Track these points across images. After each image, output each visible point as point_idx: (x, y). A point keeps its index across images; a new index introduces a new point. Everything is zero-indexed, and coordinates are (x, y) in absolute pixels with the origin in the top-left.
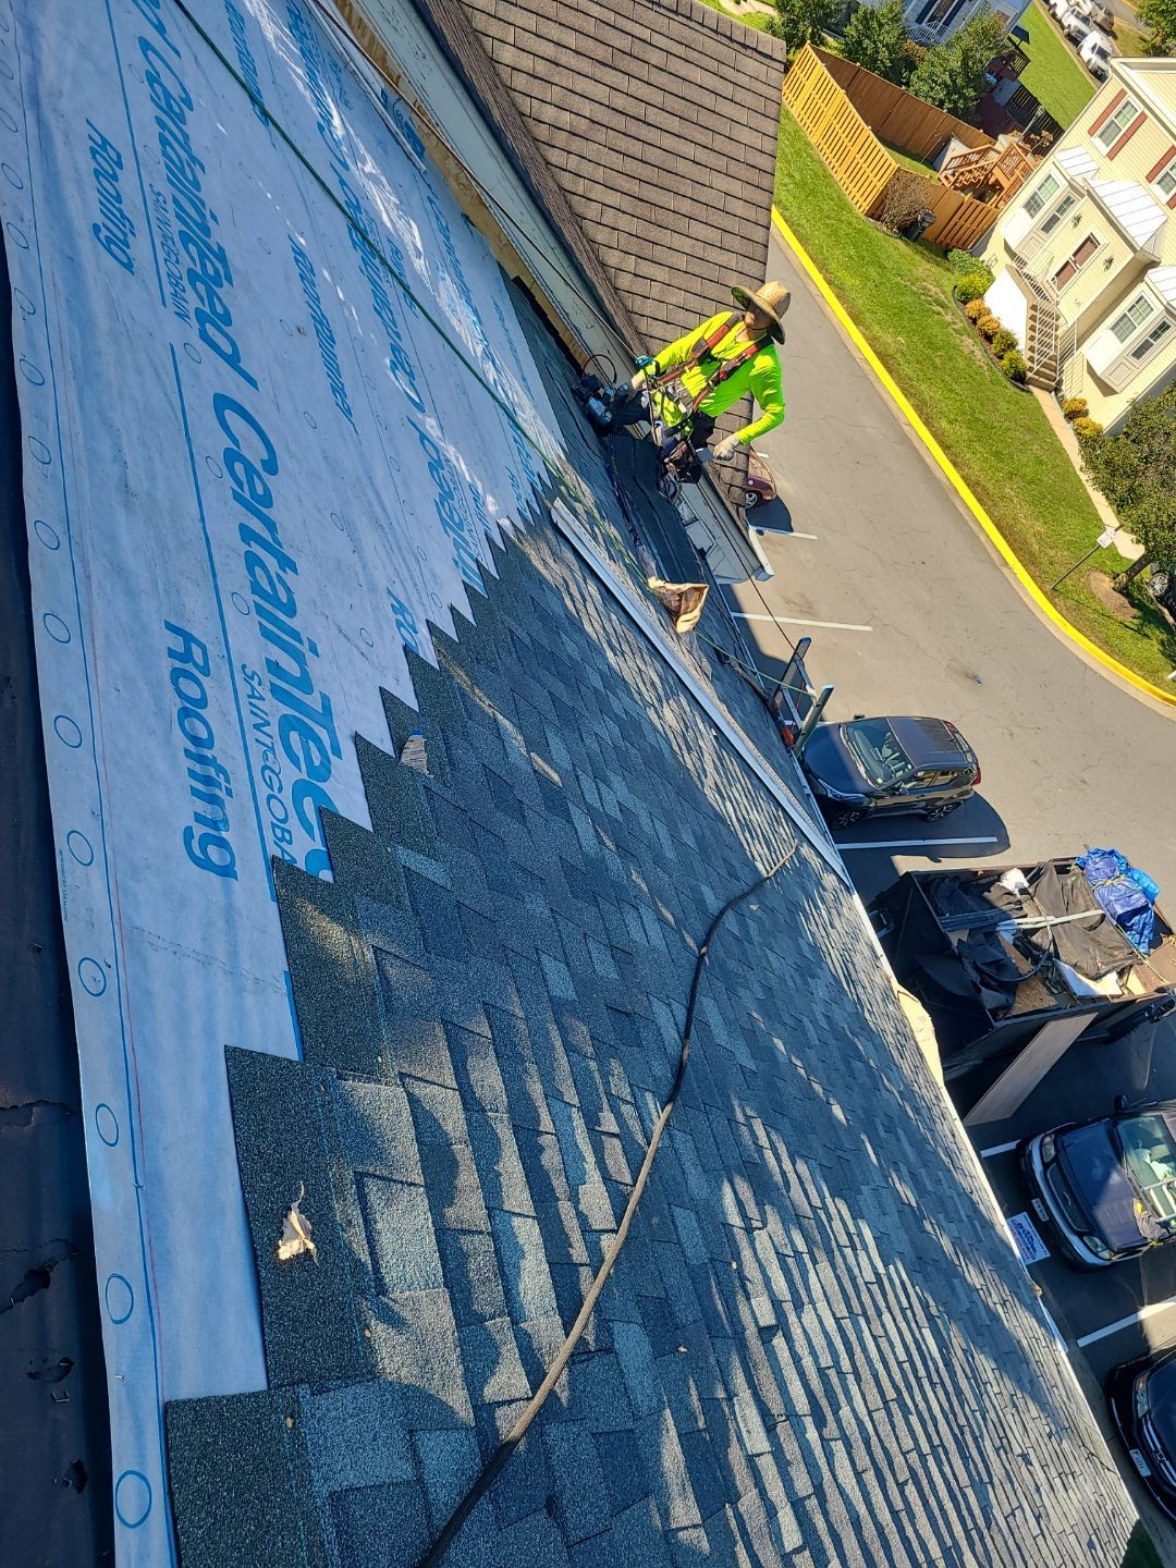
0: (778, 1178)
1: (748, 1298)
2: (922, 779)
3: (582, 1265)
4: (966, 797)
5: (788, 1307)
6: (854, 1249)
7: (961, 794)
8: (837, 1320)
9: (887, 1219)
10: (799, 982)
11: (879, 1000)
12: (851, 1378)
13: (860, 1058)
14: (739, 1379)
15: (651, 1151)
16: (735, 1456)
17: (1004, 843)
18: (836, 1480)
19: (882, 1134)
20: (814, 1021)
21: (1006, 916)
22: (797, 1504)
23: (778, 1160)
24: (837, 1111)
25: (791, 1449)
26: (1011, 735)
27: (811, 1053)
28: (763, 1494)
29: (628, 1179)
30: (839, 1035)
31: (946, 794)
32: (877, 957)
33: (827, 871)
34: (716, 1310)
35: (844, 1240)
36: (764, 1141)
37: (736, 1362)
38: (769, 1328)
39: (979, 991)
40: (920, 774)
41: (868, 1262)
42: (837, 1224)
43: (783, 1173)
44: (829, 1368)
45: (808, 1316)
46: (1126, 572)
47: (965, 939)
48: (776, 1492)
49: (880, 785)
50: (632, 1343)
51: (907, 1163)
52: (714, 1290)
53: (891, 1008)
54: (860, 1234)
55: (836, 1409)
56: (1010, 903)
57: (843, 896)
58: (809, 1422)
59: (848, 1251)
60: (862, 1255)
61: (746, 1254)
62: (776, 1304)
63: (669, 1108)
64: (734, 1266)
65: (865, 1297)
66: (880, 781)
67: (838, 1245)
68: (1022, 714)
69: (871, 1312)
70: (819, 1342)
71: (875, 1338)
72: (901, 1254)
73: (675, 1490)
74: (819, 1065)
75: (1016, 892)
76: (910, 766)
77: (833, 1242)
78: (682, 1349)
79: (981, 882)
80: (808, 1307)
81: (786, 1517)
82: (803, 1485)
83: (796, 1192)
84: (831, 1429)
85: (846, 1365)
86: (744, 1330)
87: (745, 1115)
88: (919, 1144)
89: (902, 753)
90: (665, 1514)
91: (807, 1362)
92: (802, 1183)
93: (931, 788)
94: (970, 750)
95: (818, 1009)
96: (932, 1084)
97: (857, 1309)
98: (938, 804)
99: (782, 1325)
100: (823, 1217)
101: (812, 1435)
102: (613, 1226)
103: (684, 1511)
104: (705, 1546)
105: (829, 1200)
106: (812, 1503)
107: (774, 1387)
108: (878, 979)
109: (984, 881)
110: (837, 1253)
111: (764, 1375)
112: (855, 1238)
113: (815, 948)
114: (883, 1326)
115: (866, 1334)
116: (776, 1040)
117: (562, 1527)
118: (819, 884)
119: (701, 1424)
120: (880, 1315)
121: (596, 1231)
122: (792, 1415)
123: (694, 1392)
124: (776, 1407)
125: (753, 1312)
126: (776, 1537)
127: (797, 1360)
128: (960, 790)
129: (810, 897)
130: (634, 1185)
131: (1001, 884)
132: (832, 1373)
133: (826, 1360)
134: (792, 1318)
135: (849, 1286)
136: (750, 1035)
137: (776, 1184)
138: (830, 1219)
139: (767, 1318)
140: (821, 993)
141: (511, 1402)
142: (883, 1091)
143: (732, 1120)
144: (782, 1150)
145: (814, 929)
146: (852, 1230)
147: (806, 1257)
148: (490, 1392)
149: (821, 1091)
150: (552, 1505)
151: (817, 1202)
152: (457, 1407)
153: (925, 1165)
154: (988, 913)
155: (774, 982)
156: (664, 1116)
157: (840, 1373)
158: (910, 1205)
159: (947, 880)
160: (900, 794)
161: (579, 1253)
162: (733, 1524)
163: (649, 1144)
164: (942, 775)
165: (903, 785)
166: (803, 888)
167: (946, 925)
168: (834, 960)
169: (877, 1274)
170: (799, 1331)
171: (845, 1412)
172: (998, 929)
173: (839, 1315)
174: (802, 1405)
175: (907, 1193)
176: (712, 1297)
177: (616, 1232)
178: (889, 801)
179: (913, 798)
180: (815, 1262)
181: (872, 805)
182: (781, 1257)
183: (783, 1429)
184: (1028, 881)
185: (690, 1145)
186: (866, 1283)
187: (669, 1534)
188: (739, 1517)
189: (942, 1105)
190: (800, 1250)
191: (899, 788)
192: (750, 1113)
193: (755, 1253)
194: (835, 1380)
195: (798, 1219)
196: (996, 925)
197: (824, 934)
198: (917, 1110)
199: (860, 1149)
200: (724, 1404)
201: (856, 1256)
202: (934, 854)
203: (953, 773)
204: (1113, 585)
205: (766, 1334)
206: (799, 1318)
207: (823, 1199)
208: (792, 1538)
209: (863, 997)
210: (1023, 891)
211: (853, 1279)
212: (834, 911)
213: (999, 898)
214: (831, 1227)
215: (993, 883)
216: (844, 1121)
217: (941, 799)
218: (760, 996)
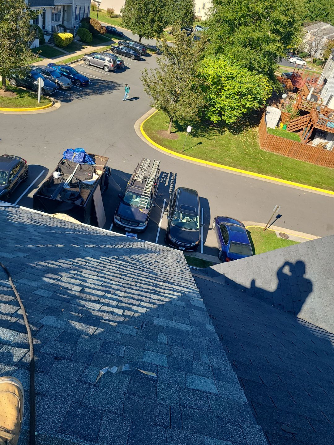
0: (56, 267)
1: (71, 290)
2: (13, 173)
3: (17, 321)
4: (27, 168)
5: (83, 283)
6: (89, 263)
7: (26, 168)
8: (96, 276)
9: (91, 253)
10: (23, 232)
11: (50, 221)
12: (109, 281)
13: (56, 233)
14: (83, 302)
15: (14, 289)
16: (94, 313)
17: (47, 170)
18: (120, 297)
19: (76, 241)
20: (35, 236)
21: (63, 183)
22: (117, 307)
23: (53, 264)
24: (59, 246)
25: (106, 301)
26: (21, 145)
27: (41, 241)
28: (107, 312)
29: (13, 298)
30: (45, 233)
31: (22, 171)
32: (40, 214)
33: (7, 208)
34: (65, 298)
35: (84, 263)
36: (45, 264)
37: (79, 301)
38: (81, 290)
39: (74, 203)
40: (12, 172)
41: (94, 262)
42: (80, 262)
43: (57, 265)
44: (102, 283)
45: (89, 281)
46: (3, 85)
47: (61, 197)
48: (110, 309)
49: (6, 183)
50: (49, 320)
51: (87, 241)
52: (60, 295)
53: (54, 220)
54: (87, 260)
55: (111, 288)
56: (61, 180)
57: (17, 209)
58: (106, 294)
59: (88, 264)
60: (91, 262)
61: (62, 284)
62: (79, 285)
63: (10, 278)
64: (61, 288)
65: (99, 267)
66: (4, 183)
67: (84, 265)
68: (18, 138)
69: (103, 268)
70: (96, 282)
71: (108, 271)
72: (100, 255)
73: (85, 329)
74: (45, 242)
75: (60, 177)
76: (7, 173)
77: (82, 266)
78: (62, 310)
79: (50, 182)
80: (87, 280)
81: (116, 311)
82: (114, 303)
83: (63, 265)
84: (112, 291)
85: (106, 280)
86: (76, 295)
87: (35, 264)
88: (87, 236)
89: (2, 172)
90: (88, 334)
91: (96, 287)
92: (64, 263)
93: (17, 173)
94: (16, 157)
95: (35, 233)
96: (79, 225)
97: (99, 271)
98: (23, 175)
99: (84, 287)
100: (75, 264)
101: (109, 295)
102: (18, 308)
103: (92, 330)
104: (102, 330)
105: (74, 261)
106: (120, 304)
107: (93, 297)
108: (45, 218)
109: (51, 181)
110: (85, 267)
111: (88, 297)
112: (87, 261)
113: (20, 223)
114: (108, 268)
115: (105, 272)
116: (28, 246)
117: (64, 359)
118: (8, 212)
119: (81, 316)
120: (105, 267)
121: (14, 313)
122: (101, 297)
123: (73, 313)
124: (96, 298)
125: (75, 291)
126: (117, 315)
127: (94, 289)
128: (24, 167)
129: (7, 216)
130: (16, 297)
131: (55, 178)
132: (104, 284)
133: (100, 283)
134: (85, 284)
135: (93, 269)
136: (20, 250)
137: (57, 268)
138: (77, 263)
139: (79, 289)
140: (32, 230)
141: (24, 356)
142: (68, 235)
143: (32, 267)
144: (52, 262)
145: (16, 220)
146: (85, 260)
147: (79, 273)
148: (16, 359)
149: (51, 246)
150: (57, 359)
151: (71, 263)
152: (9, 370)
153: (91, 238)
154: (59, 186)
155: (15, 237)
156: (10, 281)
157: (105, 282)
158: (94, 247)
159: (43, 189)
160: (12, 181)
161: (13, 320)
162: (105, 322)
163: (12, 289)
164: (16, 168)
165: (11, 179)
166: (3, 215)
167: (53, 198)
168: (29, 222)
169: (98, 262)
170: (89, 284)
171: (113, 286)
172: (64, 188)
173: (96, 275)
174: (102, 293)
175: (92, 246)
176: (61, 297)
177: (21, 308)
178: (12, 185)
179: (16, 179)
180: (81, 272)
181: (9, 189)
182: (72, 278)
183: (102, 300)
184: (59, 172)
185: (25, 280)
186: (97, 265)
187: (92, 336)
188: (106, 320)
189: (85, 227)
190: (75, 273)
191: (10, 180)
192: (36, 263)
193: (65, 282)
194: (106, 284)
195: (69, 269)
196: (63, 187)
197: (20, 219)
198: (79, 232)
199: (72, 247)
200: (84, 309)
201: (90, 263)
202: (35, 187)
203: (18, 165)
204: (3, 91)
205: (82, 291)
206: (87, 283)
207: (72, 261)
208: (120, 312)
209: (44, 223)
210: (61, 175)
211: (94, 267)
212: (18, 214)
213: (58, 181)
214: (79, 264)
215: (53, 180)
216: (64, 246)
217: (22, 173)
218: (14, 242)
